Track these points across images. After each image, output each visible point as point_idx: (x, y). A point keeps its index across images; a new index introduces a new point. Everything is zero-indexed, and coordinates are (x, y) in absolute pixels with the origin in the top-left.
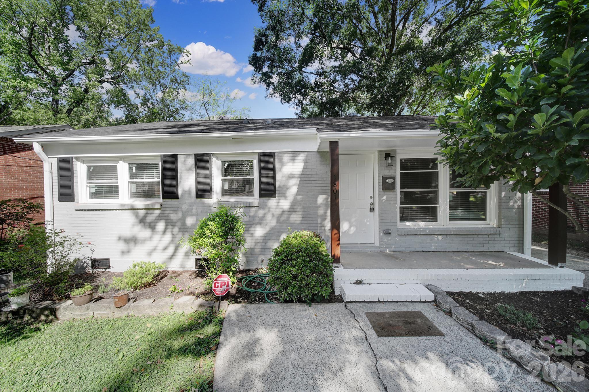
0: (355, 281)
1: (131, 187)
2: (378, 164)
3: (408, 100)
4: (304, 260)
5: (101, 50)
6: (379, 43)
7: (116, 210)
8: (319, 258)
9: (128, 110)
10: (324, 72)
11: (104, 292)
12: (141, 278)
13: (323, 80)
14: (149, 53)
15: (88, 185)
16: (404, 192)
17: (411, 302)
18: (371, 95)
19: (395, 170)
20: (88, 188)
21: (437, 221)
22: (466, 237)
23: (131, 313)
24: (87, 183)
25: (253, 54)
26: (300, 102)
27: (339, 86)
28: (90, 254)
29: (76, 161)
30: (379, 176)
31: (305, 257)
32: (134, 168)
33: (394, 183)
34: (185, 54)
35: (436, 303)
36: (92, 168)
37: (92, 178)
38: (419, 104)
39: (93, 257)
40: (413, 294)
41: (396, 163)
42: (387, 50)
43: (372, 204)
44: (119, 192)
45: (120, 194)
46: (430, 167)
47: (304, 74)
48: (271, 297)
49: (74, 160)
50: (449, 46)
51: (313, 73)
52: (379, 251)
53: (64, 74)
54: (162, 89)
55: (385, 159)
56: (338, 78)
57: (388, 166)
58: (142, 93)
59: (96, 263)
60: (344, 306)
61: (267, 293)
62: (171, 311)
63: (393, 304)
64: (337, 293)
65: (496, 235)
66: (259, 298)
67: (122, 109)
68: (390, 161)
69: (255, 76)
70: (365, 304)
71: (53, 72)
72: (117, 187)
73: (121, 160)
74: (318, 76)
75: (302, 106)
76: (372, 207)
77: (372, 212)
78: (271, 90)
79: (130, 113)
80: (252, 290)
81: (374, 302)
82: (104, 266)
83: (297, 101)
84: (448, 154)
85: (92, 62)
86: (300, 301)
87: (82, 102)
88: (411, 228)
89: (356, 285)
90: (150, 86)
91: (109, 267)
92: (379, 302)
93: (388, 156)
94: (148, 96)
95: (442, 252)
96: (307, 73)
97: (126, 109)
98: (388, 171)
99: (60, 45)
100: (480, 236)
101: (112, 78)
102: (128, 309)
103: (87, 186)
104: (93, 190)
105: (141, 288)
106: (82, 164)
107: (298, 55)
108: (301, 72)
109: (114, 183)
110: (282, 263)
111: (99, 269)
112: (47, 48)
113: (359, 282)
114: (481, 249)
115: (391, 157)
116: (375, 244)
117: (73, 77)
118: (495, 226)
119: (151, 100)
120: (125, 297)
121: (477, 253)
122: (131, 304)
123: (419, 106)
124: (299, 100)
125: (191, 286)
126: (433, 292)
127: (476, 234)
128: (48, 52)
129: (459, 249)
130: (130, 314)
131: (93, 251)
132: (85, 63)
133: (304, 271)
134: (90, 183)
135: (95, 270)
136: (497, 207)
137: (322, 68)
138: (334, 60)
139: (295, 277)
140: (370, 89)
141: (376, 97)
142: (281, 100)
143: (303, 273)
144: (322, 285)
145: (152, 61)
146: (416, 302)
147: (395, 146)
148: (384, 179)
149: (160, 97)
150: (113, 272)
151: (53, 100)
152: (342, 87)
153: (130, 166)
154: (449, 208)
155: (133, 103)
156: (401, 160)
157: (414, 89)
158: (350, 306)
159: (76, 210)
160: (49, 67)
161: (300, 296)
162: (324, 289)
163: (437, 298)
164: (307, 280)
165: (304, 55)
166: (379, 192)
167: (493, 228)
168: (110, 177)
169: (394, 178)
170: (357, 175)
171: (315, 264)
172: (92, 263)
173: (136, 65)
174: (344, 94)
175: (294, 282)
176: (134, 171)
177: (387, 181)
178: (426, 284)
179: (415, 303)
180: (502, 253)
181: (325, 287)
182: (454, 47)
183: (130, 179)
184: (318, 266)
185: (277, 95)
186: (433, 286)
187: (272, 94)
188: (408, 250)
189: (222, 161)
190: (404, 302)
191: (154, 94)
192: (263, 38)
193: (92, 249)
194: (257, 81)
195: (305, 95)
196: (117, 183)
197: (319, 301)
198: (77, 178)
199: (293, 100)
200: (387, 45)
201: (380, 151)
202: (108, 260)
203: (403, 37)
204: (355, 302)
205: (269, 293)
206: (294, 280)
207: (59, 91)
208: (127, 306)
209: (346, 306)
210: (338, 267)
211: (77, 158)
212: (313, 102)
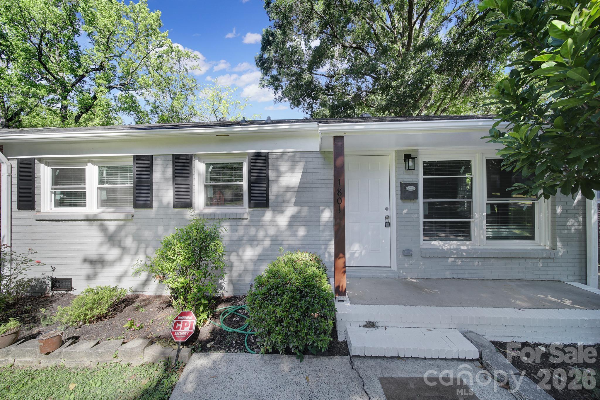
0: (365, 323)
1: (101, 194)
2: (396, 168)
3: (427, 103)
4: (292, 297)
5: (109, 56)
6: (394, 42)
7: (81, 220)
8: (314, 293)
9: (138, 117)
10: (336, 74)
11: (47, 325)
12: (92, 309)
13: (333, 82)
14: (158, 60)
15: (53, 191)
16: (429, 202)
17: (445, 359)
18: (387, 96)
19: (418, 175)
20: (53, 195)
21: (471, 240)
22: (509, 261)
23: (61, 362)
24: (52, 189)
25: (260, 55)
26: (310, 106)
27: (352, 89)
28: (49, 273)
29: (38, 162)
30: (396, 183)
31: (294, 292)
32: (105, 172)
33: (416, 192)
34: (194, 59)
35: (482, 364)
36: (58, 171)
37: (59, 183)
38: (438, 107)
39: (54, 277)
40: (447, 349)
41: (418, 167)
42: (404, 50)
43: (388, 217)
44: (87, 199)
45: (87, 201)
46: (462, 171)
47: (315, 76)
48: (253, 341)
49: (36, 161)
50: (473, 41)
51: (324, 76)
52: (397, 277)
53: (73, 80)
54: (172, 96)
55: (405, 161)
56: (351, 80)
57: (409, 170)
58: (152, 99)
59: (57, 284)
60: (348, 362)
61: (249, 335)
62: (115, 361)
63: (419, 362)
64: (341, 338)
65: (549, 259)
66: (236, 342)
67: (132, 116)
68: (411, 163)
69: (264, 79)
70: (379, 360)
71: (63, 78)
72: (85, 193)
73: (89, 162)
74: (329, 78)
75: (312, 110)
76: (387, 221)
77: (387, 227)
78: (280, 93)
79: (141, 120)
80: (230, 330)
81: (392, 358)
82: (65, 288)
83: (306, 105)
84: (522, 140)
85: (101, 68)
86: (288, 352)
87: (90, 108)
88: (439, 249)
89: (366, 329)
90: (159, 93)
91: (71, 289)
92: (399, 357)
93: (407, 157)
94: (158, 103)
95: (478, 279)
96: (318, 75)
97: (137, 116)
98: (407, 177)
99: (71, 52)
100: (528, 260)
101: (121, 85)
102: (59, 355)
103: (51, 193)
104: (58, 197)
105: (91, 322)
106: (46, 167)
107: (308, 56)
108: (311, 73)
109: (81, 189)
110: (264, 299)
111: (60, 290)
112: (58, 54)
113: (370, 325)
114: (530, 277)
115: (412, 158)
116: (392, 268)
117: (83, 84)
118: (547, 248)
119: (161, 107)
120: (55, 339)
121: (526, 283)
122: (64, 350)
123: (438, 110)
124: (309, 104)
125: (156, 320)
126: (476, 345)
127: (523, 258)
128: (58, 59)
129: (501, 277)
130: (60, 364)
131: (54, 269)
132: (94, 69)
133: (291, 314)
134: (55, 189)
135: (55, 292)
136: (550, 224)
137: (333, 70)
138: (346, 62)
139: (280, 321)
140: (385, 89)
141: (392, 98)
142: (291, 105)
143: (290, 316)
144: (318, 332)
145: (161, 68)
146: (453, 360)
147: (417, 145)
148: (403, 186)
149: (170, 103)
150: (75, 294)
151: (62, 106)
152: (355, 90)
153: (101, 169)
154: (487, 223)
155: (143, 110)
156: (424, 162)
157: (435, 90)
158: (357, 363)
159: (37, 220)
160: (59, 73)
161: (288, 347)
162: (320, 339)
163: (483, 356)
164: (297, 326)
165: (314, 56)
166: (397, 202)
167: (546, 249)
168: (77, 182)
169: (416, 185)
170: (370, 181)
171: (309, 302)
172: (52, 283)
173: (145, 72)
174: (357, 97)
175: (277, 329)
176: (104, 175)
177: (408, 188)
178: (464, 329)
179: (450, 362)
180: (558, 283)
181: (322, 335)
182: (481, 40)
183: (100, 184)
184: (313, 305)
185: (287, 99)
186: (474, 334)
187: (282, 99)
188: (435, 277)
189: (206, 164)
190: (435, 359)
191: (164, 100)
192: (271, 38)
193: (53, 267)
194: (266, 84)
195: (316, 98)
196: (85, 189)
197: (315, 353)
198: (40, 183)
199: (302, 103)
200: (403, 45)
201: (398, 152)
202: (70, 280)
203: (420, 37)
204: (365, 357)
205: (252, 335)
206: (279, 324)
207: (68, 97)
208: (57, 351)
209: (351, 363)
210: (342, 301)
211: (40, 160)
212: (323, 104)
